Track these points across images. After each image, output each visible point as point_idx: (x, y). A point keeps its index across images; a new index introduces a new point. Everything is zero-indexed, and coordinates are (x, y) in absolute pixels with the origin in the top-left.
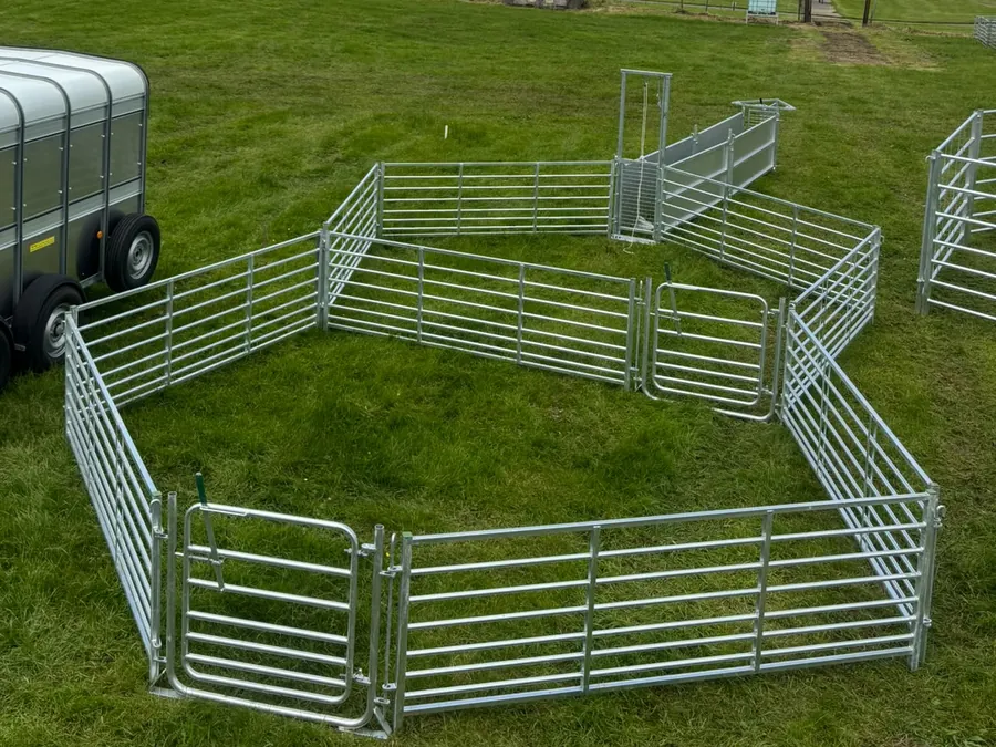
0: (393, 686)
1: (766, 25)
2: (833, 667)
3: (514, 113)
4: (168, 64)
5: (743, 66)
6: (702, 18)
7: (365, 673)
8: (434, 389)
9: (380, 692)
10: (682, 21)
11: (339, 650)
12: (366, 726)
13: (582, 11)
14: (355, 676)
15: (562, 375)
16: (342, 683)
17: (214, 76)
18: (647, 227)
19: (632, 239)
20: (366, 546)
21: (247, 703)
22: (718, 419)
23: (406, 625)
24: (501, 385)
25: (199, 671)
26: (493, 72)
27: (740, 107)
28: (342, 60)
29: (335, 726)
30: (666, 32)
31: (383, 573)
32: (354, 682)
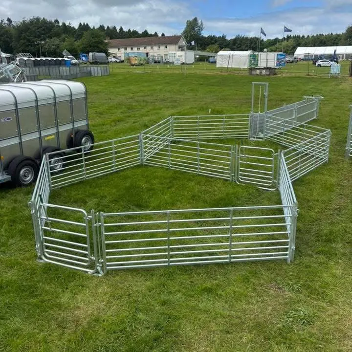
0: (102, 261)
1: (337, 78)
2: (259, 261)
3: (236, 105)
4: (134, 96)
5: (321, 90)
6: (315, 77)
7: (94, 256)
8: (168, 181)
9: (99, 263)
10: (307, 78)
11: (85, 249)
12: (96, 272)
13: (275, 76)
14: (91, 257)
15: (212, 177)
16: (87, 259)
17: (146, 98)
18: (262, 135)
19: (255, 139)
20: (89, 217)
21: (63, 265)
22: (257, 190)
23: (104, 242)
24: (190, 180)
25: (49, 255)
26: (236, 94)
27: (305, 98)
28: (188, 93)
29: (87, 272)
30: (300, 81)
31: (95, 225)
32: (91, 259)
